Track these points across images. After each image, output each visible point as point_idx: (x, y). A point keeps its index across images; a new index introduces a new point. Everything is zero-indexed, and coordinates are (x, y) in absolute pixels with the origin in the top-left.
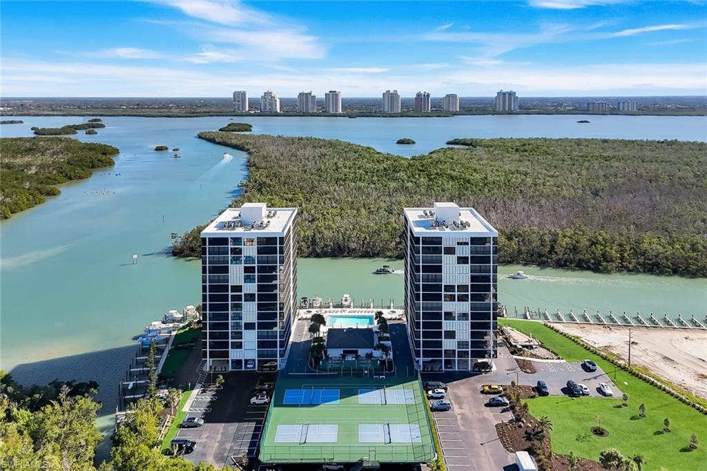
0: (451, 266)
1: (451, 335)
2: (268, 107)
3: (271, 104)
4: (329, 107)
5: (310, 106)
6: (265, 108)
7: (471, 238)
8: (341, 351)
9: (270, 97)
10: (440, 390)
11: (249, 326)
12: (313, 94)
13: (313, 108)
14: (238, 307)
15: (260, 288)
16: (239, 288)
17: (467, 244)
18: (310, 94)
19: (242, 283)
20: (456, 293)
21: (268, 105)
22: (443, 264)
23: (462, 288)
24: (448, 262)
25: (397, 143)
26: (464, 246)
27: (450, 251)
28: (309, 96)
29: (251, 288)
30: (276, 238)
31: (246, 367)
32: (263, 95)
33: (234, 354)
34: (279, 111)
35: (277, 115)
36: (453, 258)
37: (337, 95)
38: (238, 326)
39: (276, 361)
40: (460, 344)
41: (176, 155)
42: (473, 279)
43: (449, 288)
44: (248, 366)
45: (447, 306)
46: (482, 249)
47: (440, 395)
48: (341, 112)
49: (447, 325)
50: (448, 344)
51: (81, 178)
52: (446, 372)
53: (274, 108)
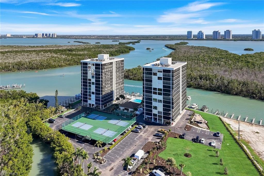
0: (156, 80)
1: (156, 108)
2: (200, 37)
3: (201, 36)
4: (226, 37)
5: (218, 36)
6: (199, 37)
7: (163, 70)
8: (124, 108)
9: (201, 33)
10: (140, 126)
11: (93, 93)
12: (219, 32)
13: (219, 37)
14: (90, 86)
15: (96, 81)
16: (90, 80)
17: (162, 72)
18: (218, 31)
19: (91, 78)
20: (157, 91)
21: (200, 36)
22: (152, 79)
23: (160, 90)
24: (154, 78)
25: (244, 50)
26: (160, 73)
27: (155, 74)
28: (218, 33)
29: (93, 80)
30: (100, 64)
31: (92, 106)
32: (198, 32)
33: (89, 102)
34: (205, 38)
35: (203, 40)
36: (156, 77)
37: (230, 32)
38: (90, 92)
39: (100, 106)
40: (159, 112)
41: (150, 51)
42: (164, 86)
43: (155, 89)
44: (93, 106)
45: (154, 96)
46: (168, 75)
47: (140, 128)
48: (231, 39)
49: (154, 104)
50: (154, 112)
51: (116, 55)
52: (153, 122)
53: (203, 37)
